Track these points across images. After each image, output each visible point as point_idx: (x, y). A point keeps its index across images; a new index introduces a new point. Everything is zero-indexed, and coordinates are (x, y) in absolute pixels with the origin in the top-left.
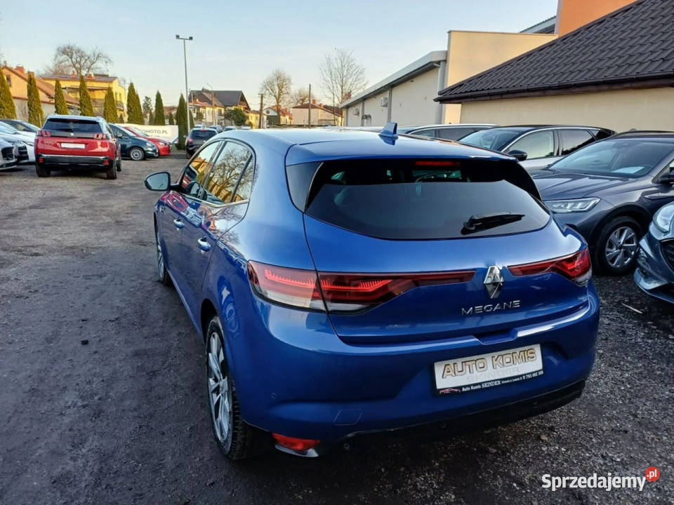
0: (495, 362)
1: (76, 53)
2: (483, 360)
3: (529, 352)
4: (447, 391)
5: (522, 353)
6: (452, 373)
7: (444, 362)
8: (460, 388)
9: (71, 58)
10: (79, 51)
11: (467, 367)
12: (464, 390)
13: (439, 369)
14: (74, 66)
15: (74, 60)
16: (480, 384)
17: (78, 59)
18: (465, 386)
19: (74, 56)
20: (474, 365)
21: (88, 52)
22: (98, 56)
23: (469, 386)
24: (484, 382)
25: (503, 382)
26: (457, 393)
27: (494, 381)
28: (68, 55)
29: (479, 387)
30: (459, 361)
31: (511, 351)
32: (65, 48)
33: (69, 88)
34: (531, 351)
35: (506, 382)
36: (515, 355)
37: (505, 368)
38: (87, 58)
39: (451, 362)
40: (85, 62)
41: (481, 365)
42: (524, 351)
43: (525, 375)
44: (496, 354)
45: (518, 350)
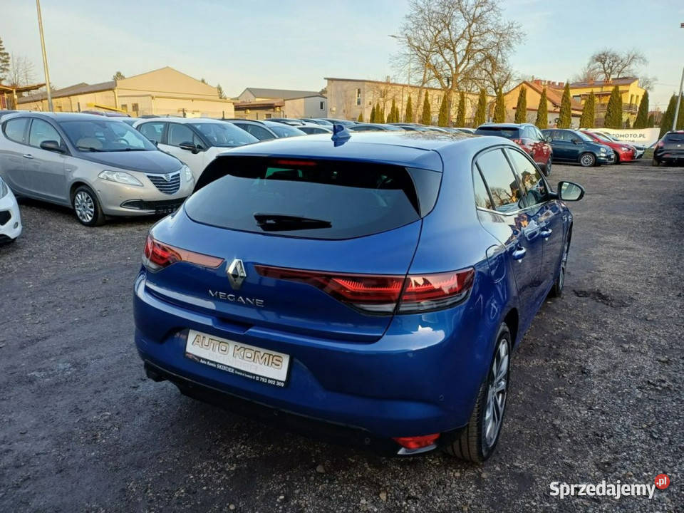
0: (236, 352)
1: (610, 58)
2: (227, 345)
3: (275, 358)
4: (191, 356)
5: (267, 356)
6: (200, 343)
7: (196, 332)
8: (200, 358)
9: (604, 64)
10: (613, 56)
11: (212, 345)
12: (201, 361)
13: (192, 335)
14: (605, 72)
15: (606, 66)
16: (216, 363)
17: (611, 64)
18: (203, 359)
19: (608, 61)
20: (218, 346)
21: (623, 55)
22: (633, 58)
23: (207, 360)
24: (220, 364)
25: (236, 372)
26: (196, 361)
27: (229, 367)
28: (601, 61)
29: (214, 365)
30: (208, 337)
31: (255, 348)
32: (600, 55)
33: (583, 95)
34: (278, 358)
35: (239, 373)
36: (257, 354)
37: (243, 361)
38: (620, 61)
39: (202, 334)
40: (618, 65)
41: (224, 348)
42: (270, 355)
43: (260, 376)
44: (240, 345)
45: (263, 351)
